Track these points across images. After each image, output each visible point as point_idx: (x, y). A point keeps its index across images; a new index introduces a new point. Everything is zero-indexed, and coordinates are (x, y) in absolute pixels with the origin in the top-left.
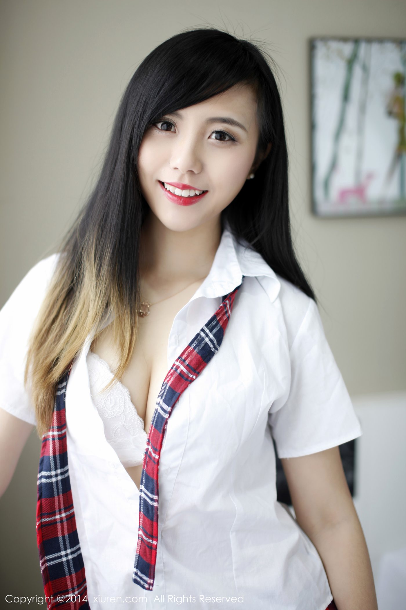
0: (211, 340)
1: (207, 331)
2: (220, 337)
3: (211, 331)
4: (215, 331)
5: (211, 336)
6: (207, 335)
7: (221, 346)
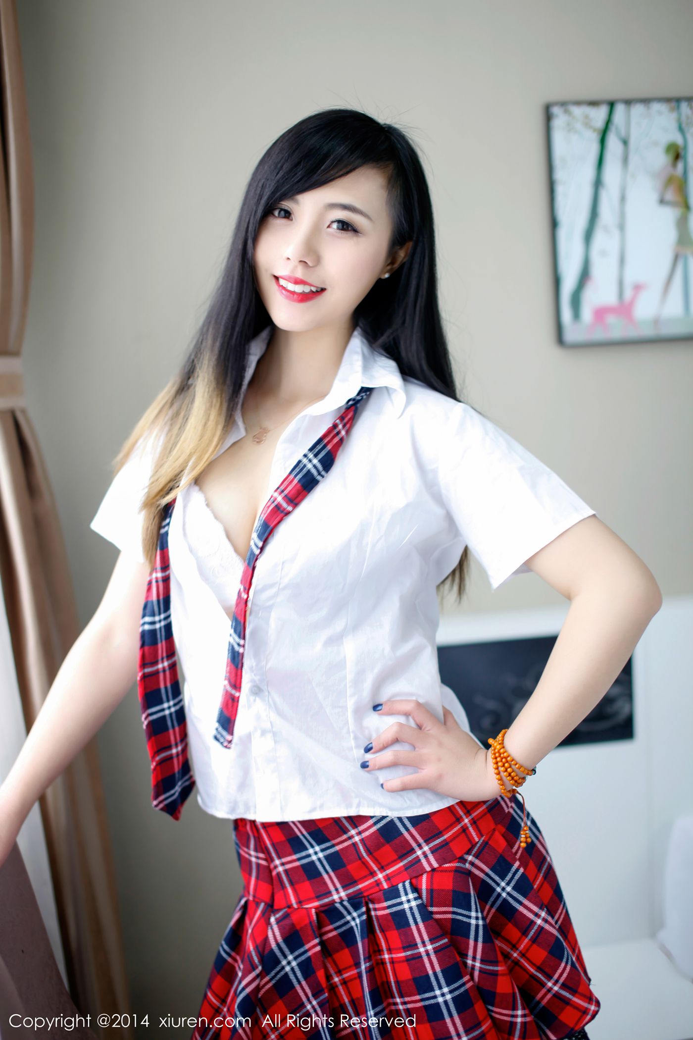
0: (315, 466)
1: (311, 456)
2: (328, 463)
3: (316, 456)
4: (320, 456)
5: (315, 461)
6: (310, 461)
7: (329, 472)
